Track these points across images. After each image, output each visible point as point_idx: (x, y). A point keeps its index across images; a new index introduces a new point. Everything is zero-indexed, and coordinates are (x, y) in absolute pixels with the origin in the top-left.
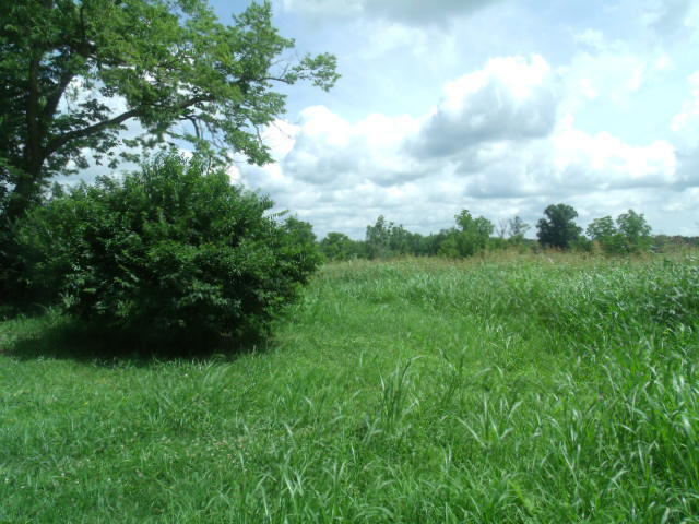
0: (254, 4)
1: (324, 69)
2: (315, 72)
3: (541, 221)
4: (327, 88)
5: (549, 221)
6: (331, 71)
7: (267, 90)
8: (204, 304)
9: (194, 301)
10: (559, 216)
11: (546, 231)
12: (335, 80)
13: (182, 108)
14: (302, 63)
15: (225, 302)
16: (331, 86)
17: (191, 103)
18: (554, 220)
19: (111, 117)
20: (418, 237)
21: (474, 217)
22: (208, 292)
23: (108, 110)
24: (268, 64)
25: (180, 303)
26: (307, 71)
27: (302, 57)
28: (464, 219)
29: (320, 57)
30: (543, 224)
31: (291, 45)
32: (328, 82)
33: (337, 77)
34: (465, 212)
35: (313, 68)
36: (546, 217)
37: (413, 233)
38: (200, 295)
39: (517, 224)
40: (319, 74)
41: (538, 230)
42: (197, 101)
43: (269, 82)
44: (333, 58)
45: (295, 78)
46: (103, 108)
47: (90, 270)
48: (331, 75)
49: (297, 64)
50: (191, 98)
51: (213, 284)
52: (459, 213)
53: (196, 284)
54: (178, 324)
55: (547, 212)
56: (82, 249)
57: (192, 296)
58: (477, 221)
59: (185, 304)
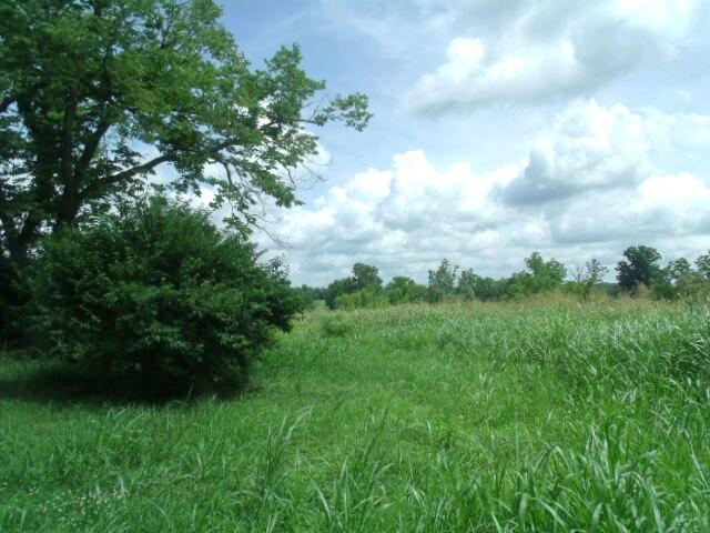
0: (283, 48)
1: (355, 109)
2: (346, 112)
3: (620, 263)
4: (360, 128)
5: (629, 263)
6: (361, 110)
7: (301, 132)
8: (160, 348)
9: (149, 343)
10: (640, 258)
11: (626, 274)
12: (367, 120)
13: (214, 153)
14: (333, 104)
15: (183, 345)
16: (365, 126)
17: (221, 147)
18: (634, 262)
19: (143, 162)
20: (488, 281)
21: (546, 260)
22: (166, 334)
23: (140, 155)
24: (299, 106)
25: (135, 346)
26: (338, 112)
27: (333, 98)
28: (535, 262)
29: (350, 97)
30: (622, 267)
31: (322, 86)
32: (360, 122)
33: (369, 116)
34: (535, 255)
35: (343, 109)
36: (626, 259)
37: (484, 278)
38: (158, 338)
39: (595, 266)
40: (352, 115)
41: (617, 273)
42: (227, 145)
43: (301, 124)
44: (365, 97)
45: (325, 120)
46: (134, 154)
47: (58, 312)
48: (363, 114)
49: (327, 105)
50: (221, 142)
51: (172, 326)
52: (529, 256)
53: (155, 326)
54: (133, 367)
55: (626, 254)
56: (52, 290)
57: (146, 339)
58: (549, 264)
59: (140, 347)
